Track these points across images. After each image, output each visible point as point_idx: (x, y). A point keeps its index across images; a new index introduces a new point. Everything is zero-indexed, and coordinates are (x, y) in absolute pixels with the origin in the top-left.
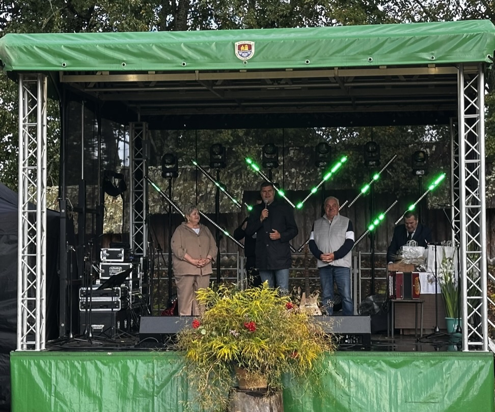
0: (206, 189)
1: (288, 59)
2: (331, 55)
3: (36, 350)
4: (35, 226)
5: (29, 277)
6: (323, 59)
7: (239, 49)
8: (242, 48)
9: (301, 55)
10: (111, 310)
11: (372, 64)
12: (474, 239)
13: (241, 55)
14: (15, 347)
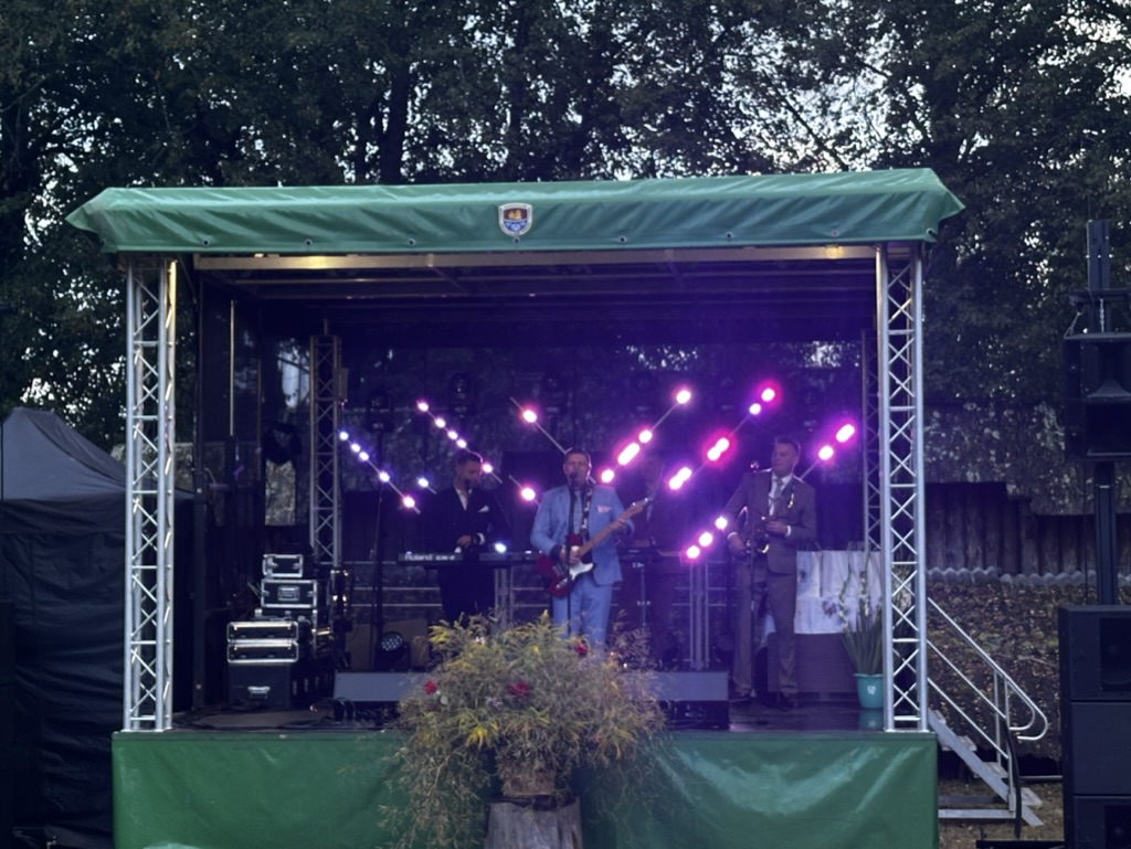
2: (664, 228)
3: (155, 731)
4: (155, 518)
5: (143, 606)
6: (647, 234)
7: (506, 216)
8: (511, 215)
9: (613, 228)
10: (283, 661)
12: (903, 540)
13: (510, 228)
14: (120, 726)
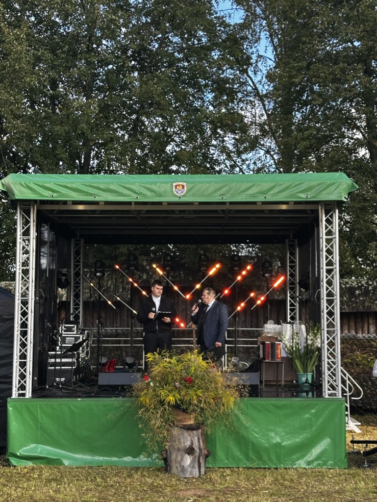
0: (107, 285)
1: (210, 195)
2: (239, 194)
3: (26, 397)
4: (27, 309)
5: (21, 345)
6: (233, 196)
7: (176, 188)
8: (178, 187)
9: (219, 193)
10: (71, 368)
11: (266, 200)
12: (331, 319)
13: (177, 192)
14: (11, 395)
